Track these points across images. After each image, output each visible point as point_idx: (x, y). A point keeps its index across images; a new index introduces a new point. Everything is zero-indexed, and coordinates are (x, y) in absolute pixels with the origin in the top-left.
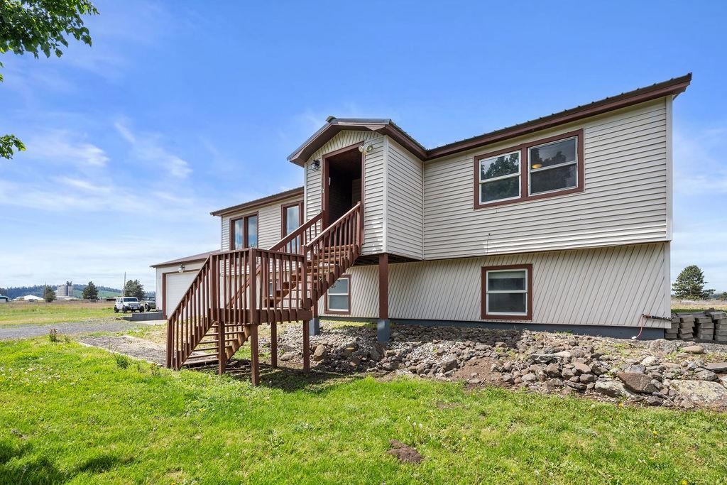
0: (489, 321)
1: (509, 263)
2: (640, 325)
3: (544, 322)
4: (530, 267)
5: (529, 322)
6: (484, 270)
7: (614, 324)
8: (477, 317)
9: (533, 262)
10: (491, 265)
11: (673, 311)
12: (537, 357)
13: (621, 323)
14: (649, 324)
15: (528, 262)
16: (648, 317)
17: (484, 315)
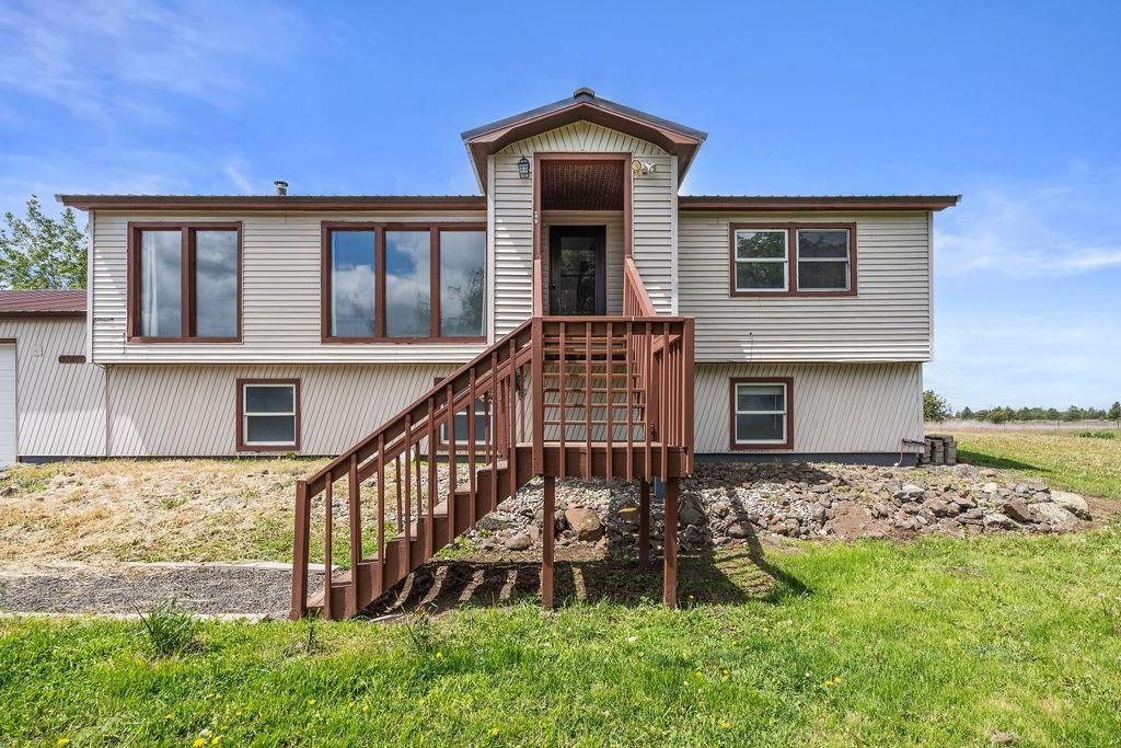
0: (741, 452)
1: (765, 375)
2: (899, 451)
3: (807, 451)
4: (790, 381)
5: (789, 452)
6: (733, 381)
7: (876, 450)
8: (725, 448)
9: (794, 375)
10: (742, 375)
11: (926, 437)
12: (905, 494)
13: (882, 450)
14: (907, 449)
15: (789, 375)
16: (905, 442)
17: (733, 445)
